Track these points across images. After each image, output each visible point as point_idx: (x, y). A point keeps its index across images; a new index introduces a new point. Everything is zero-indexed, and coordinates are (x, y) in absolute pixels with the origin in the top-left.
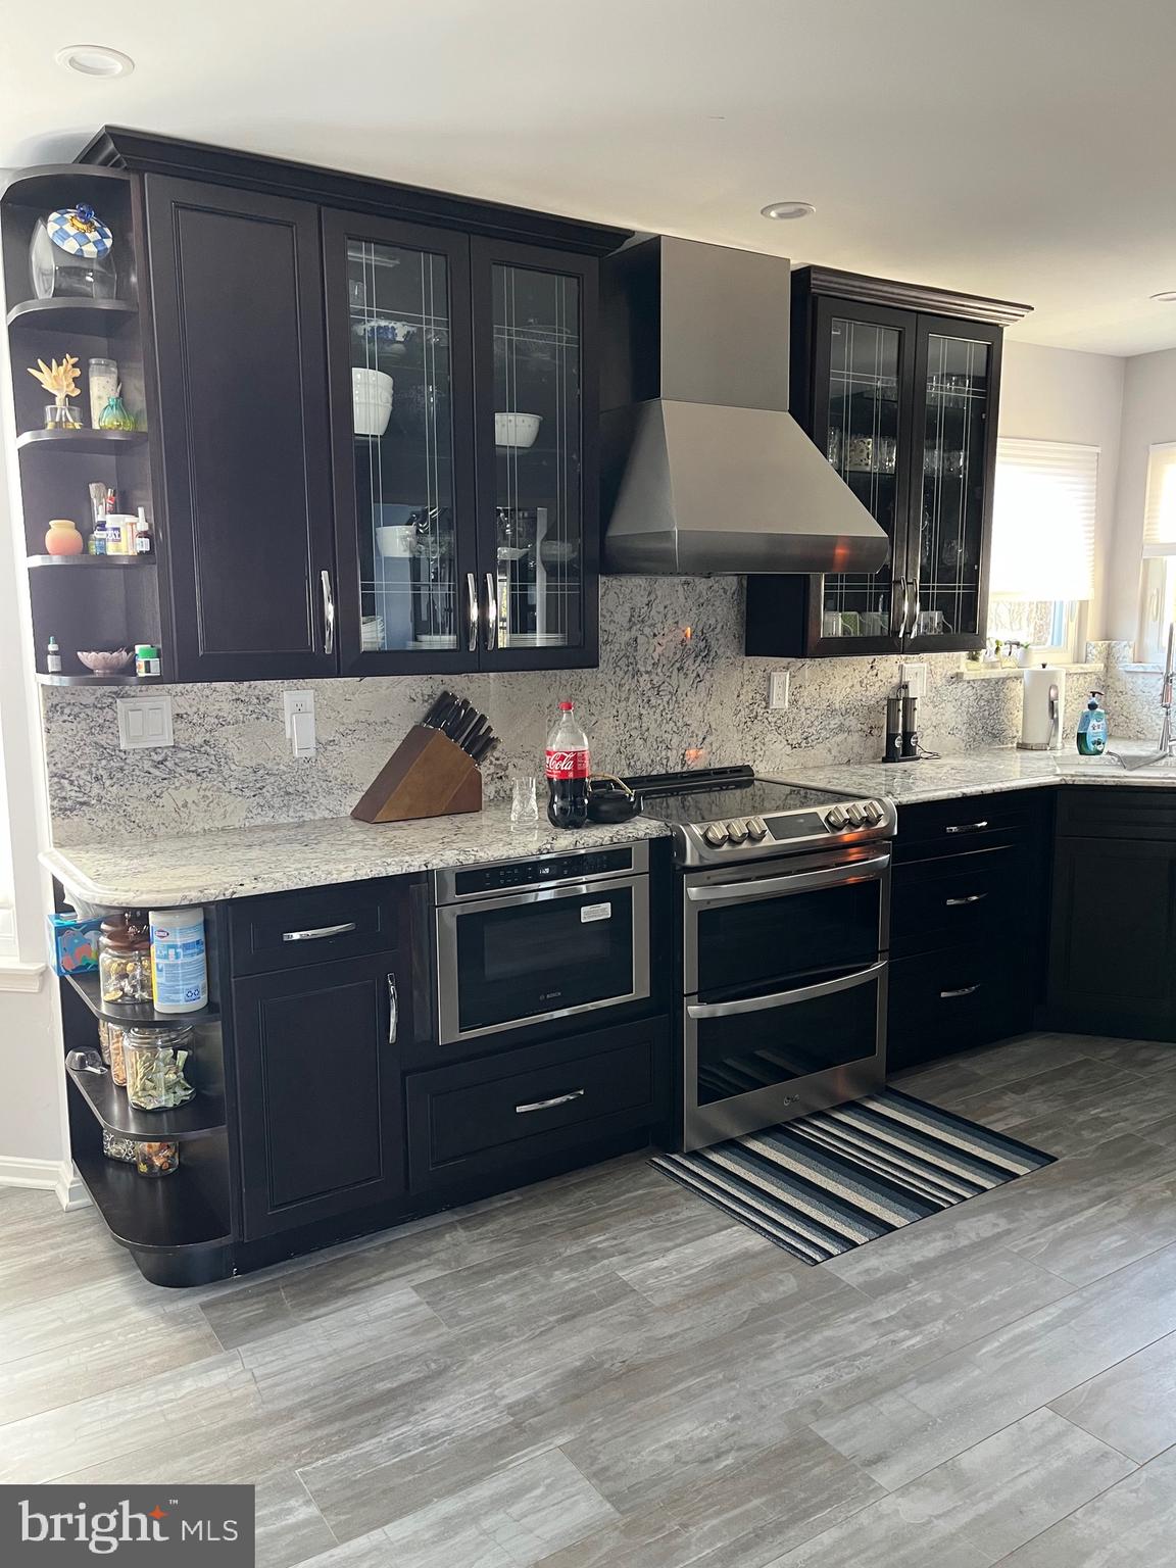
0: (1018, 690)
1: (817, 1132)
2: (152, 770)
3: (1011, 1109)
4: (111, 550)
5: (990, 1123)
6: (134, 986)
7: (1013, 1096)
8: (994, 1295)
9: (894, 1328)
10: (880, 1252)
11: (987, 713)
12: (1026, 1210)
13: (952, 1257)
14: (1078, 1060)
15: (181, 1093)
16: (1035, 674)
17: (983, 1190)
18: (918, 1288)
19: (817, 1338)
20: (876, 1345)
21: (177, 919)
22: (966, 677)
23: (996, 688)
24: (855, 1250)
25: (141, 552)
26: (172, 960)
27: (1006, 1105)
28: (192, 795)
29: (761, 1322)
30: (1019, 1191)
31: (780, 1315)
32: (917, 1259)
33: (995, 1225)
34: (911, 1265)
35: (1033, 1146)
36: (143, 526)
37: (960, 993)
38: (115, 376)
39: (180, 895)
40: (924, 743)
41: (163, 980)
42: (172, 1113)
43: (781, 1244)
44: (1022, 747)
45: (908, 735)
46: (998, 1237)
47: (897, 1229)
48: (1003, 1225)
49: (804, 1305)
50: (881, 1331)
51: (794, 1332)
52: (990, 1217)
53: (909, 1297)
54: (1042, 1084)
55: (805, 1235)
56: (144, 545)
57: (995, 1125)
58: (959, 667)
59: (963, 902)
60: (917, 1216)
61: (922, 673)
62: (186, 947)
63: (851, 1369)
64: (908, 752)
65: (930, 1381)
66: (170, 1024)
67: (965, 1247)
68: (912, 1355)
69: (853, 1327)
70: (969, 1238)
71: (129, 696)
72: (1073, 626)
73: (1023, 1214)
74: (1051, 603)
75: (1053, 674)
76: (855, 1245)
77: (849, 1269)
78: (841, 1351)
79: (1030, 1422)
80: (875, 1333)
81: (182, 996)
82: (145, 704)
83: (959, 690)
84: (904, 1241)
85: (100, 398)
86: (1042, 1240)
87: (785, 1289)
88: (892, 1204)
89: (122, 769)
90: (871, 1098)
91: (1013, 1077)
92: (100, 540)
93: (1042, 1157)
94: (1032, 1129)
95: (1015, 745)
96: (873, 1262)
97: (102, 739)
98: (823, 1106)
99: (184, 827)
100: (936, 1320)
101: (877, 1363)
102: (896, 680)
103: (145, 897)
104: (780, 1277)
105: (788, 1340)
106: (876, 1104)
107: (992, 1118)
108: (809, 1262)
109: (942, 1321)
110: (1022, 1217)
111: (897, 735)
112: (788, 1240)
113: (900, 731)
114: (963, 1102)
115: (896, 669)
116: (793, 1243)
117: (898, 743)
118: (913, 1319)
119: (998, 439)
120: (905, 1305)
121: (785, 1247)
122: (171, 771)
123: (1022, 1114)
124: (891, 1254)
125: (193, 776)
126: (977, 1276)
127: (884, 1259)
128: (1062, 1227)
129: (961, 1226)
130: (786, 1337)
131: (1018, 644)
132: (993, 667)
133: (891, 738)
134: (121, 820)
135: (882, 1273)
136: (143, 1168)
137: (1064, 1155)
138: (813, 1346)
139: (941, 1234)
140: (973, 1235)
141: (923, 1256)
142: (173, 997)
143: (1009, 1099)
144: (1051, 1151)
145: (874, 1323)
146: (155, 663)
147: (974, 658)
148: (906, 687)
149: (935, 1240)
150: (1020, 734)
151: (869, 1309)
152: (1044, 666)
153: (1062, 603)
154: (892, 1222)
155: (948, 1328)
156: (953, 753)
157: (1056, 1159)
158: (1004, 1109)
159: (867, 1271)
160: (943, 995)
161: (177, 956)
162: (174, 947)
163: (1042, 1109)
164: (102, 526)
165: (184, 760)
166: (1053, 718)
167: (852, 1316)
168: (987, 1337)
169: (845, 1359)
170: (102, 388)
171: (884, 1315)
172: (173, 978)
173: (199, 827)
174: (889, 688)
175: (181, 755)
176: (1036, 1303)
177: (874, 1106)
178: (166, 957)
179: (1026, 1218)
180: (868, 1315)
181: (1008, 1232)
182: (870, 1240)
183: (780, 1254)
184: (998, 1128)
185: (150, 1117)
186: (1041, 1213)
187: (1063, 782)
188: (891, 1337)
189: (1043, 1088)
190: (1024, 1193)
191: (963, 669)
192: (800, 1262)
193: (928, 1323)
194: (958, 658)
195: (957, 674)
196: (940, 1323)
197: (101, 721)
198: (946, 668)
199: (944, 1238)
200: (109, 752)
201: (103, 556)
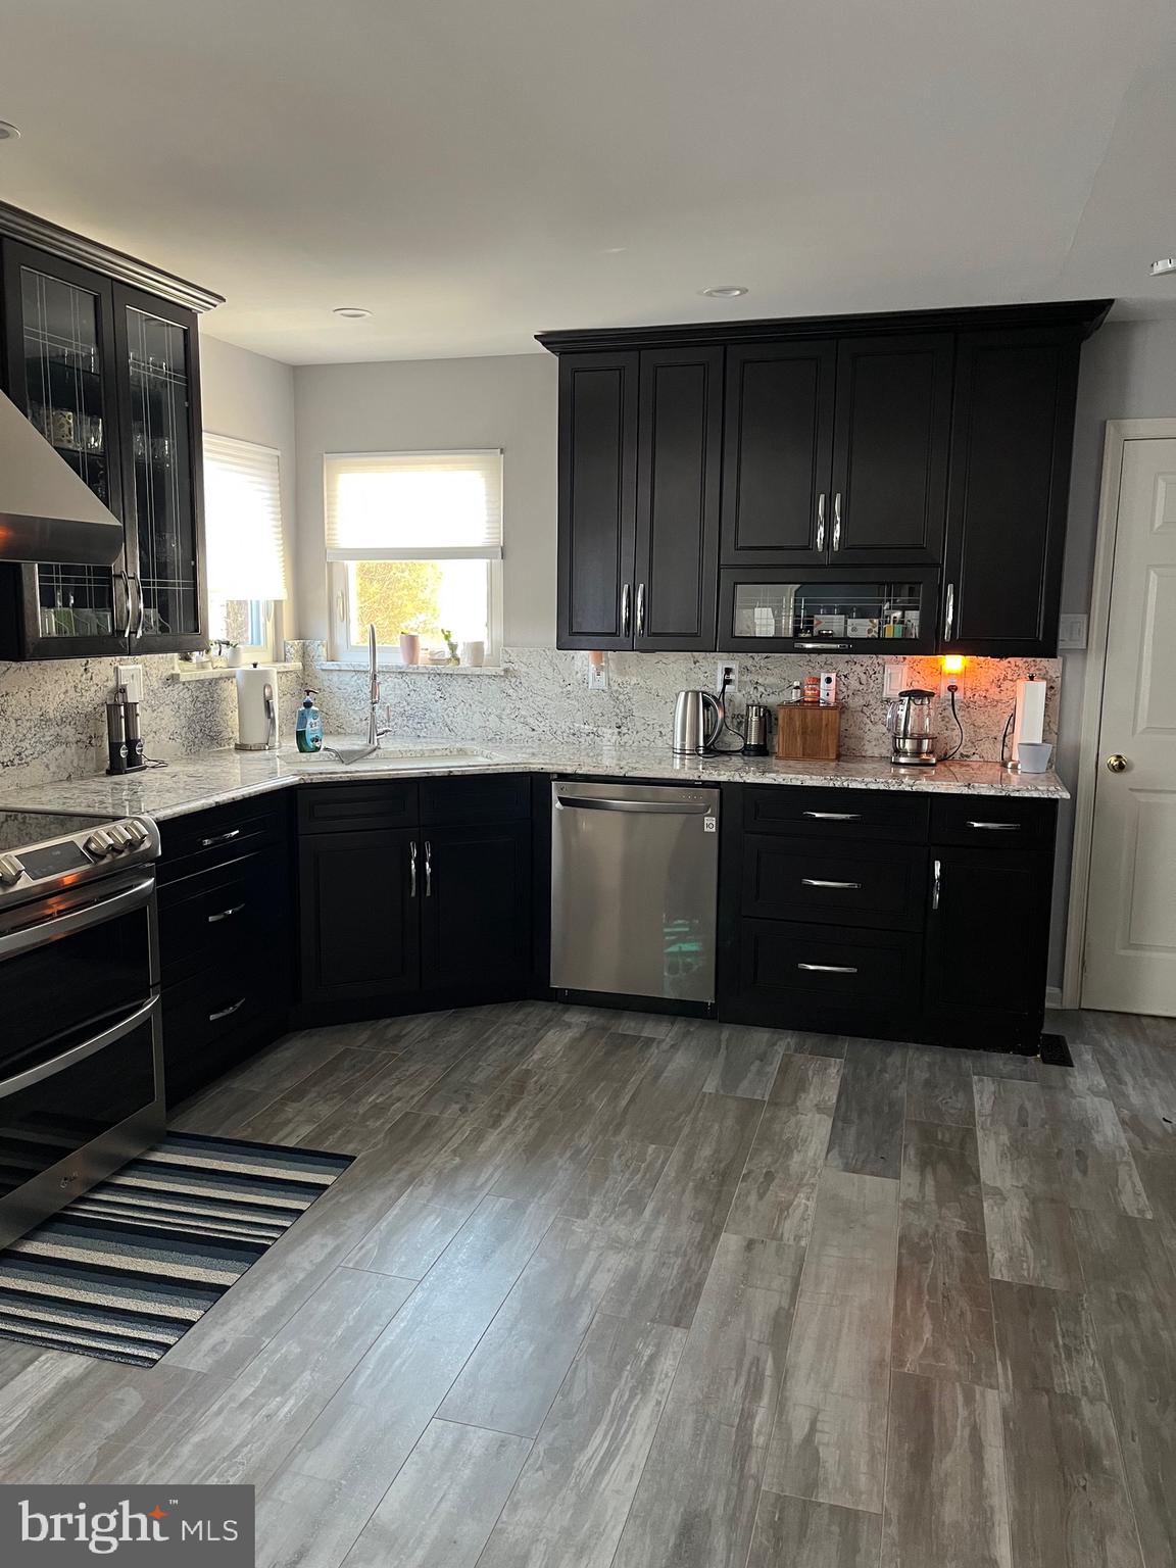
0: (231, 691)
1: (105, 1206)
3: (296, 1119)
5: (282, 1140)
7: (295, 1105)
8: (347, 1320)
9: (263, 1401)
10: (220, 1321)
11: (203, 715)
12: (346, 1218)
13: (295, 1293)
14: (339, 1051)
16: (247, 673)
17: (300, 1212)
18: (272, 1345)
19: (186, 1450)
20: (253, 1429)
22: (182, 679)
23: (210, 688)
24: (193, 1329)
27: (291, 1116)
29: (114, 1460)
30: (334, 1202)
31: (135, 1441)
32: (260, 1313)
33: (323, 1246)
34: (257, 1323)
35: (329, 1151)
37: (227, 1012)
40: (147, 751)
43: (106, 1356)
44: (241, 748)
45: (132, 743)
46: (332, 1255)
47: (229, 1287)
48: (331, 1244)
49: (157, 1418)
50: (251, 1410)
51: (156, 1456)
52: (316, 1239)
53: (267, 1359)
54: (315, 1085)
55: (131, 1335)
57: (286, 1140)
58: (173, 668)
59: (221, 917)
60: (244, 1266)
61: (138, 674)
63: (235, 1468)
64: (134, 762)
65: (319, 1443)
67: (303, 1280)
68: (293, 1422)
69: (220, 1420)
70: (305, 1269)
72: (270, 625)
73: (345, 1225)
74: (245, 602)
75: (265, 674)
76: (190, 1324)
77: (192, 1355)
78: (218, 1453)
79: (428, 1440)
80: (246, 1415)
83: (175, 692)
84: (240, 1298)
86: (371, 1245)
87: (128, 1407)
88: (215, 1261)
90: (153, 1149)
91: (288, 1084)
93: (345, 1160)
94: (323, 1132)
95: (232, 746)
96: (216, 1336)
98: (102, 1176)
100: (302, 1372)
101: (259, 1449)
102: (111, 684)
104: (119, 1397)
105: (154, 1467)
106: (159, 1154)
107: (281, 1134)
108: (146, 1364)
109: (308, 1372)
110: (346, 1228)
111: (121, 744)
112: (113, 1348)
113: (124, 740)
114: (249, 1125)
115: (111, 672)
116: (120, 1350)
117: (123, 753)
118: (277, 1384)
119: (204, 434)
120: (265, 1371)
121: (112, 1358)
123: (309, 1121)
124: (232, 1319)
126: (324, 1308)
127: (226, 1328)
128: (383, 1225)
129: (292, 1258)
130: (151, 1464)
131: (228, 644)
132: (203, 668)
133: (114, 748)
135: (230, 1344)
137: (360, 1151)
138: (186, 1461)
139: (275, 1277)
140: (307, 1265)
141: (266, 1308)
143: (290, 1109)
144: (347, 1151)
145: (241, 1405)
147: (187, 659)
148: (123, 690)
149: (271, 1285)
150: (237, 735)
151: (231, 1391)
152: (255, 665)
153: (258, 602)
154: (222, 1282)
155: (316, 1375)
156: (177, 759)
157: (355, 1158)
158: (290, 1121)
159: (214, 1349)
160: (212, 1017)
163: (325, 1110)
166: (269, 717)
167: (215, 1408)
168: (355, 1371)
169: (225, 1459)
171: (249, 1391)
174: (106, 693)
176: (389, 1311)
177: (158, 1157)
179: (349, 1228)
180: (232, 1398)
181: (337, 1249)
182: (206, 1312)
183: (109, 1368)
184: (291, 1143)
186: (361, 1217)
187: (302, 782)
188: (264, 1412)
189: (316, 1089)
190: (338, 1202)
191: (177, 671)
192: (135, 1369)
193: (295, 1380)
194: (172, 659)
195: (172, 675)
196: (307, 1375)
198: (161, 670)
199: (280, 1279)
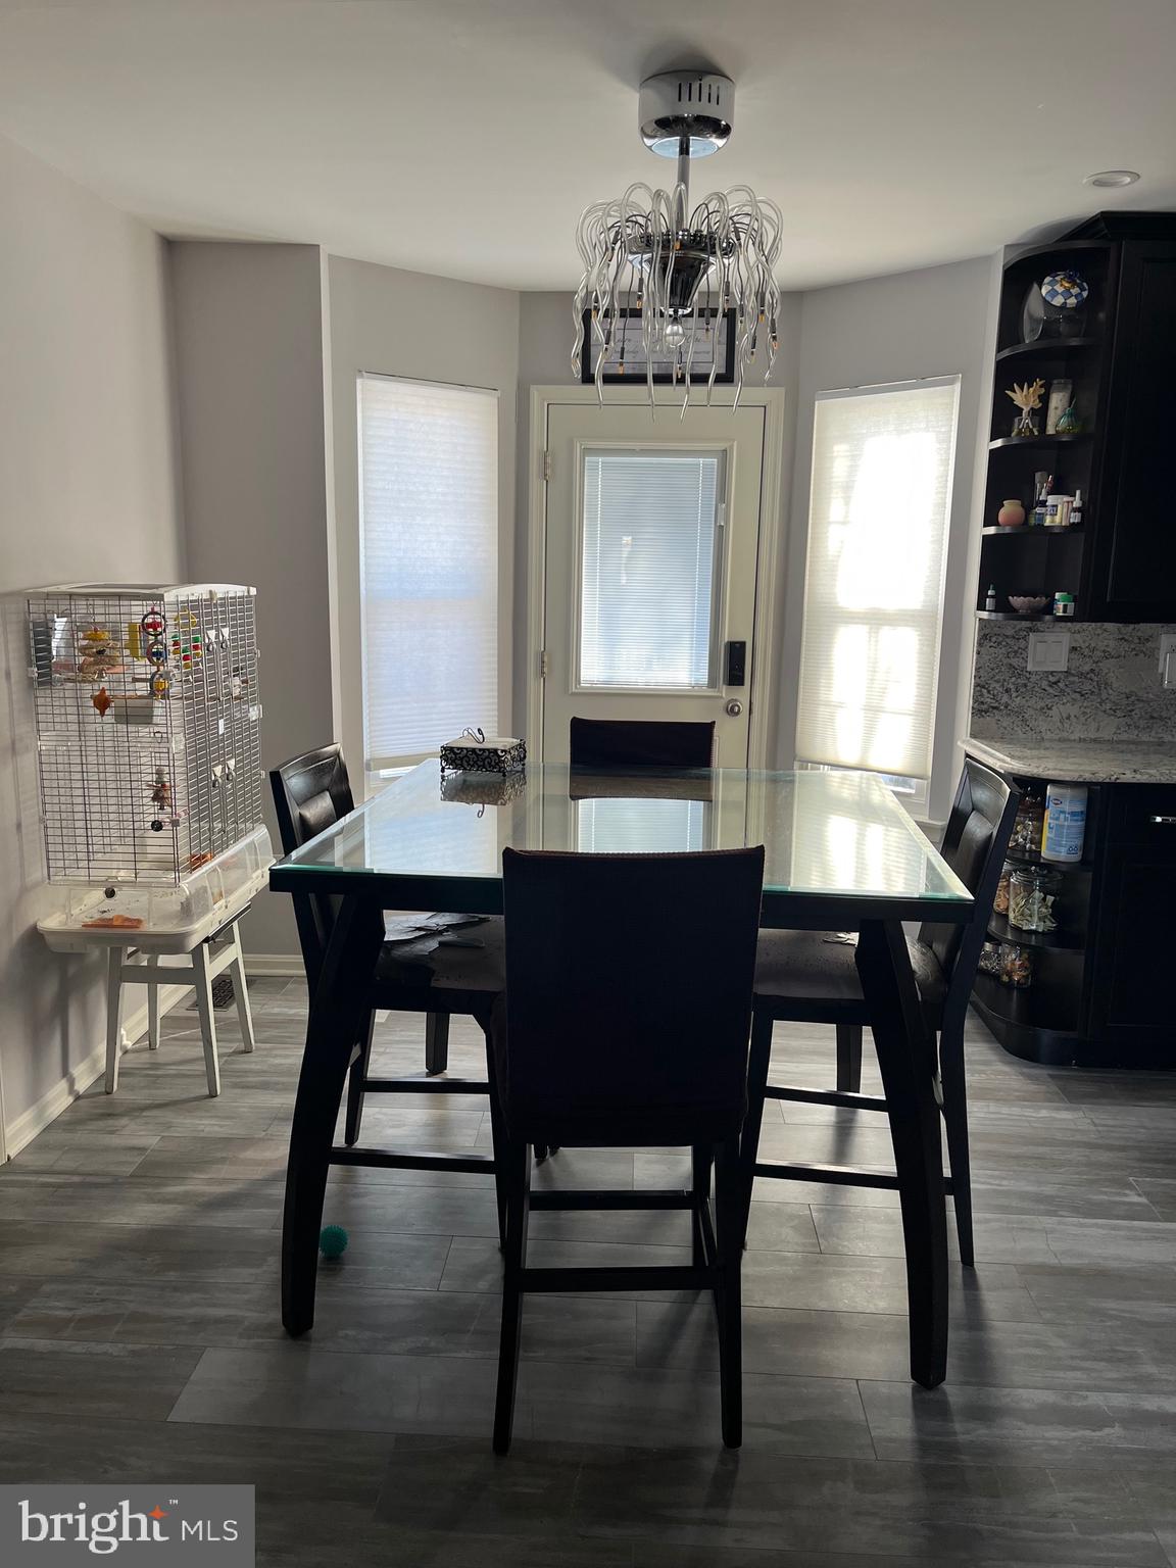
2: (1048, 688)
4: (1048, 522)
6: (1025, 840)
15: (1048, 923)
21: (1068, 792)
25: (1074, 523)
26: (1062, 821)
28: (1074, 710)
36: (1077, 503)
38: (1069, 391)
39: (1077, 774)
41: (1052, 836)
42: (1040, 937)
56: (1075, 518)
62: (1073, 814)
66: (1050, 866)
71: (1038, 631)
81: (1063, 850)
82: (1050, 637)
85: (1056, 408)
89: (1025, 686)
92: (1040, 514)
97: (1015, 662)
99: (1065, 735)
103: (1050, 772)
122: (1062, 691)
125: (1078, 696)
134: (1020, 723)
136: (1005, 978)
142: (1058, 849)
146: (1071, 605)
161: (1066, 819)
162: (1063, 812)
164: (1043, 504)
165: (1073, 683)
170: (1058, 401)
172: (1059, 835)
173: (1075, 736)
175: (1071, 679)
178: (1057, 819)
185: (1024, 935)
197: (1016, 648)
200: (1019, 672)
201: (1041, 526)
